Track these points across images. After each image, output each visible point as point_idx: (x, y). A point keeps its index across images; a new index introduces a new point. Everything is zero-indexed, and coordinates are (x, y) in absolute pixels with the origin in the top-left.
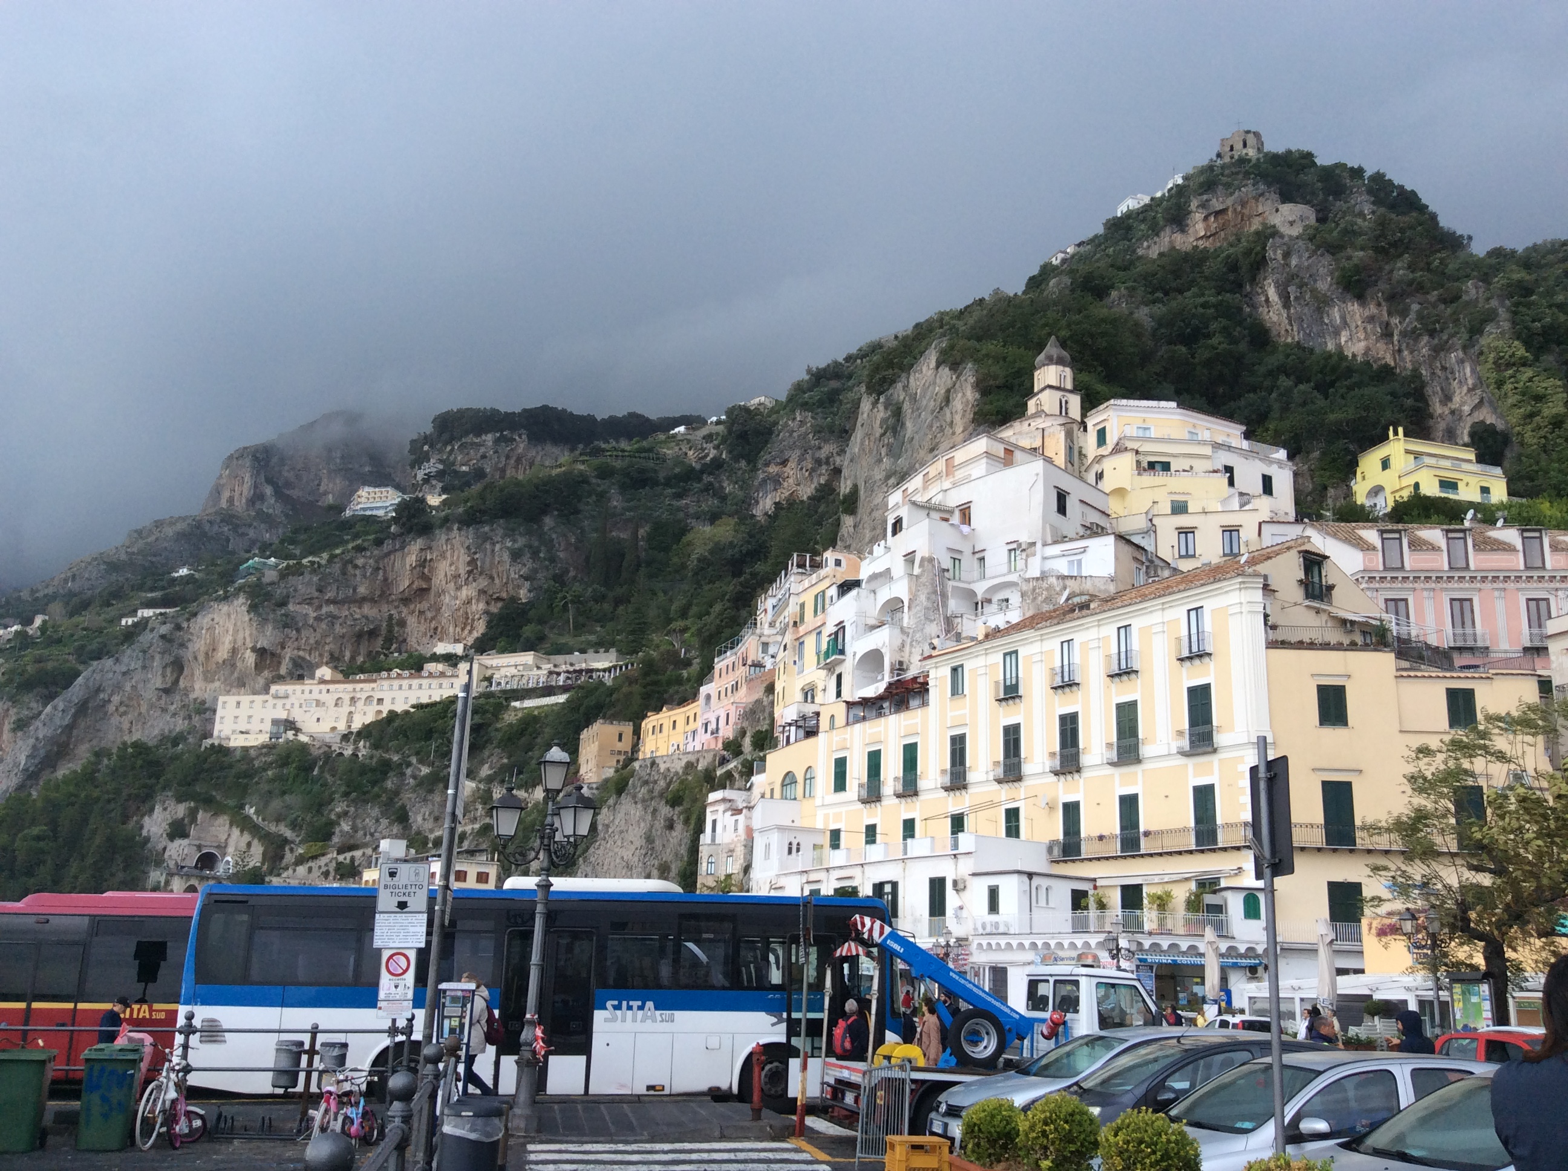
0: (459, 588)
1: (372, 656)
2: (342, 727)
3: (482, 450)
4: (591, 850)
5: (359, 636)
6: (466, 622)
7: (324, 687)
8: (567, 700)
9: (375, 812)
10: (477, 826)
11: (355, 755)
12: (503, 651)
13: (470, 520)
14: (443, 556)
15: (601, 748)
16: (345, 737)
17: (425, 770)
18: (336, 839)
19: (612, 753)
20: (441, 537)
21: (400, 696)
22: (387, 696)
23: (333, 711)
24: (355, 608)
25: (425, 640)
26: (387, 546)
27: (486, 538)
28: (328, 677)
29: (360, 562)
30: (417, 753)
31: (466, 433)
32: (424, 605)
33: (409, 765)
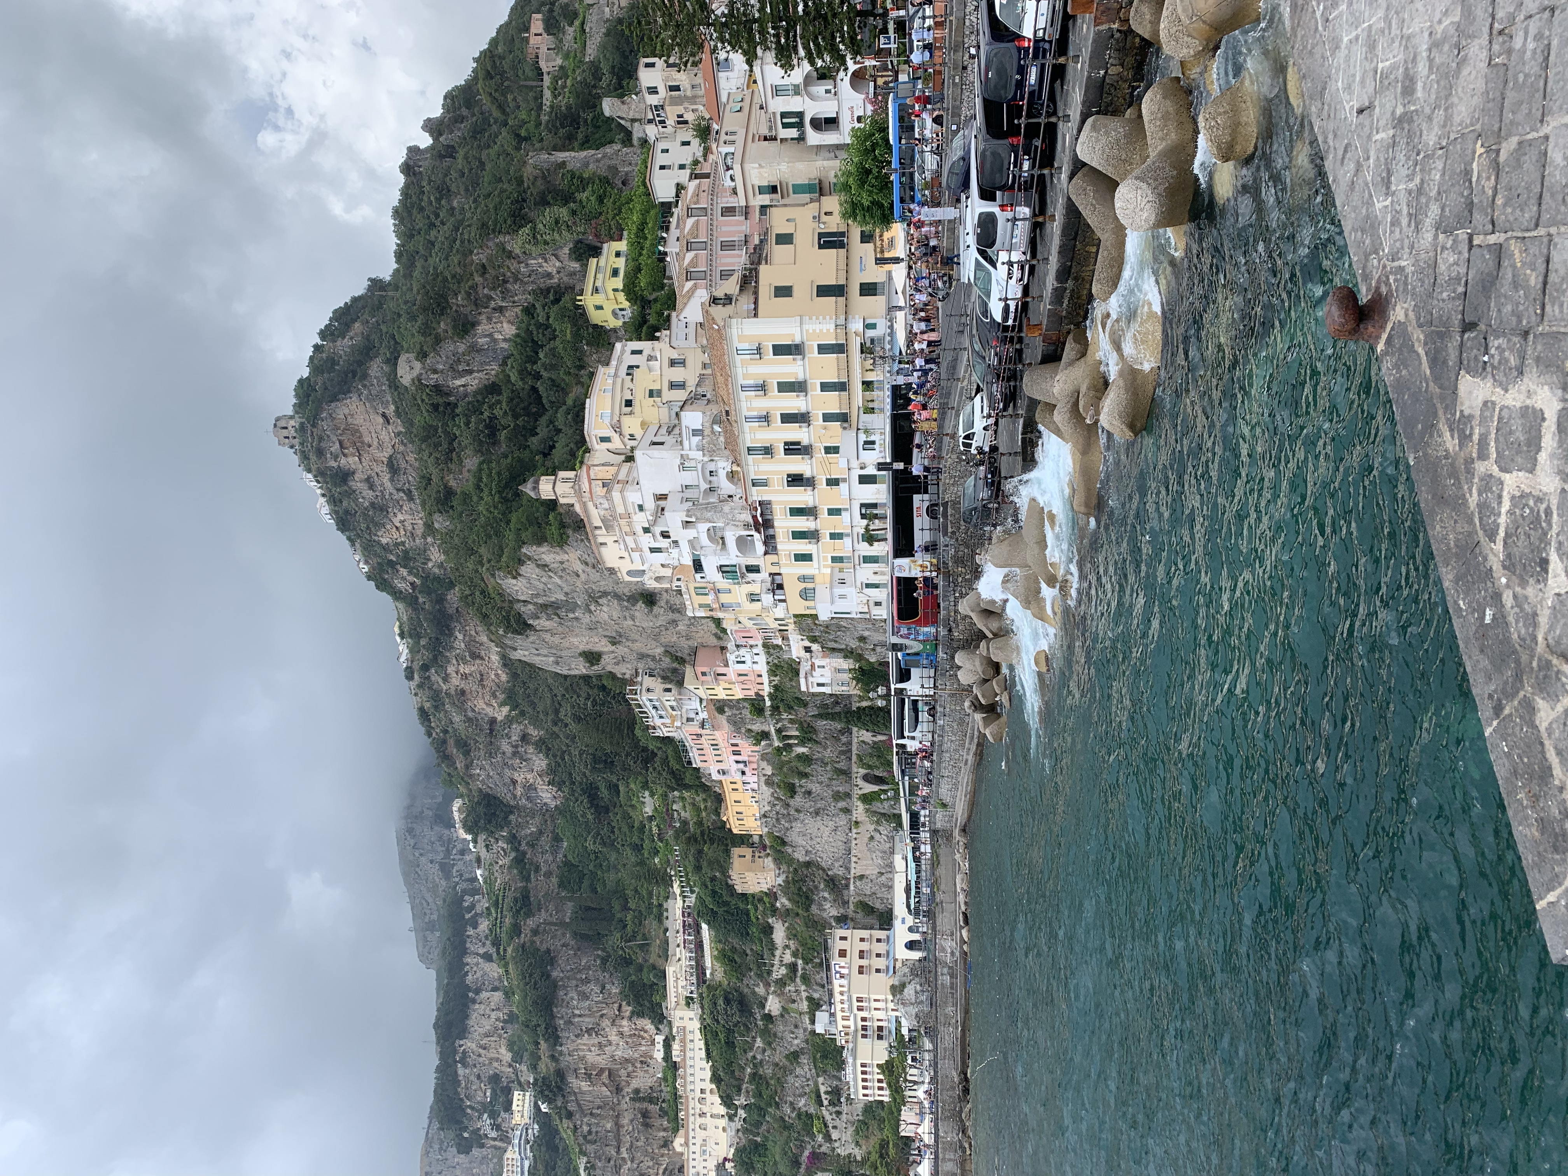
0: (610, 1043)
1: (663, 1113)
2: (723, 1122)
3: (472, 1078)
4: (823, 864)
5: (647, 1125)
6: (637, 1035)
7: (691, 1141)
8: (709, 924)
9: (791, 1079)
10: (803, 988)
11: (745, 1107)
12: (664, 996)
13: (554, 1038)
14: (582, 1058)
15: (750, 870)
16: (731, 1118)
17: (759, 1043)
18: (812, 1110)
19: (753, 861)
20: (566, 1060)
21: (699, 1075)
22: (699, 1086)
23: (711, 1131)
24: (623, 1131)
25: (651, 1070)
26: (572, 1107)
27: (569, 1022)
28: (682, 1141)
29: (586, 1128)
30: (745, 1051)
31: (458, 1094)
32: (623, 1073)
33: (754, 1057)
